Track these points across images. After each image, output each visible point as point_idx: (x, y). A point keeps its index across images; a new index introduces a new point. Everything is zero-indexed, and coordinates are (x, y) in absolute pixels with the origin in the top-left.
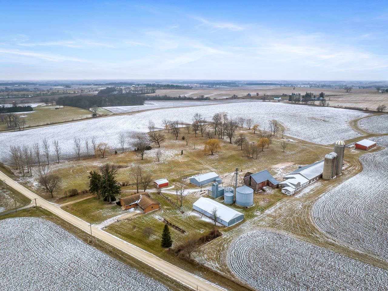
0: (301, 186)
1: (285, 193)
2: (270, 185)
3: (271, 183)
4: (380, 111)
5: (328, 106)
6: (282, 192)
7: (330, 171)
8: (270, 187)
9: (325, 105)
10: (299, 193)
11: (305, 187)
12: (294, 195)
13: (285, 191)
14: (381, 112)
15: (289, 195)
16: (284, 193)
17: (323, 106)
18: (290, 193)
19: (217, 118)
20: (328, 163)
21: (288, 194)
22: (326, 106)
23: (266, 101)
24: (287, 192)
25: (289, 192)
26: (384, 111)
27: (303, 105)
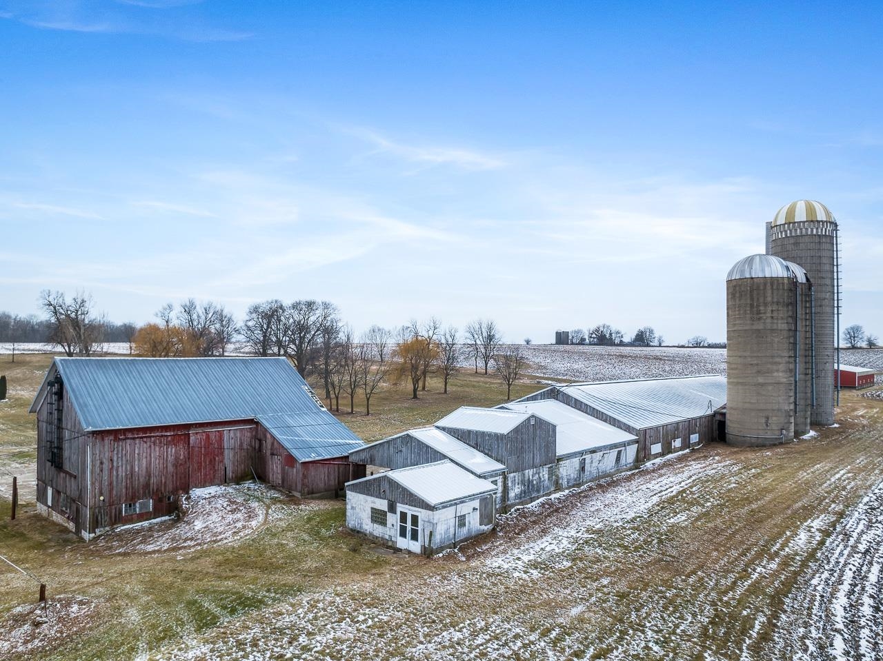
0: (567, 470)
1: (377, 530)
2: (275, 468)
3: (278, 448)
6: (351, 522)
7: (781, 376)
8: (273, 487)
9: (651, 344)
10: (544, 532)
11: (606, 483)
12: (472, 545)
13: (382, 505)
15: (416, 547)
16: (369, 527)
18: (422, 514)
20: (756, 314)
21: (402, 543)
22: (656, 345)
24: (392, 508)
25: (410, 511)
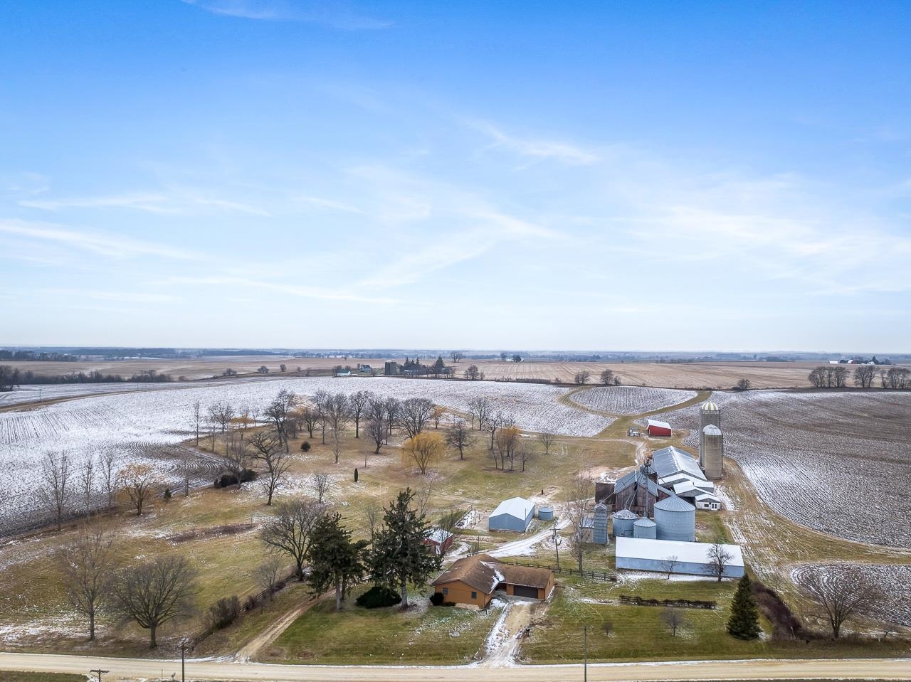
1: (706, 508)
4: (581, 382)
5: (482, 380)
9: (476, 378)
13: (707, 503)
14: (583, 384)
15: (716, 509)
16: (703, 507)
17: (473, 380)
18: (717, 504)
19: (276, 411)
21: (712, 509)
22: (479, 379)
23: (341, 374)
24: (710, 503)
25: (714, 504)
26: (586, 383)
27: (429, 380)
